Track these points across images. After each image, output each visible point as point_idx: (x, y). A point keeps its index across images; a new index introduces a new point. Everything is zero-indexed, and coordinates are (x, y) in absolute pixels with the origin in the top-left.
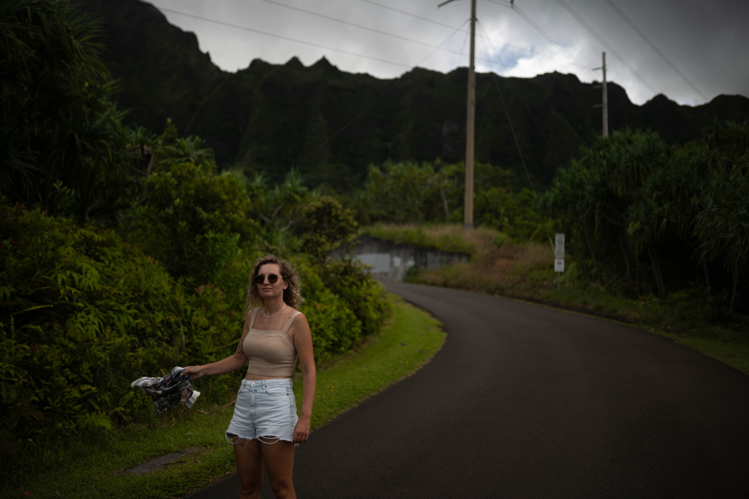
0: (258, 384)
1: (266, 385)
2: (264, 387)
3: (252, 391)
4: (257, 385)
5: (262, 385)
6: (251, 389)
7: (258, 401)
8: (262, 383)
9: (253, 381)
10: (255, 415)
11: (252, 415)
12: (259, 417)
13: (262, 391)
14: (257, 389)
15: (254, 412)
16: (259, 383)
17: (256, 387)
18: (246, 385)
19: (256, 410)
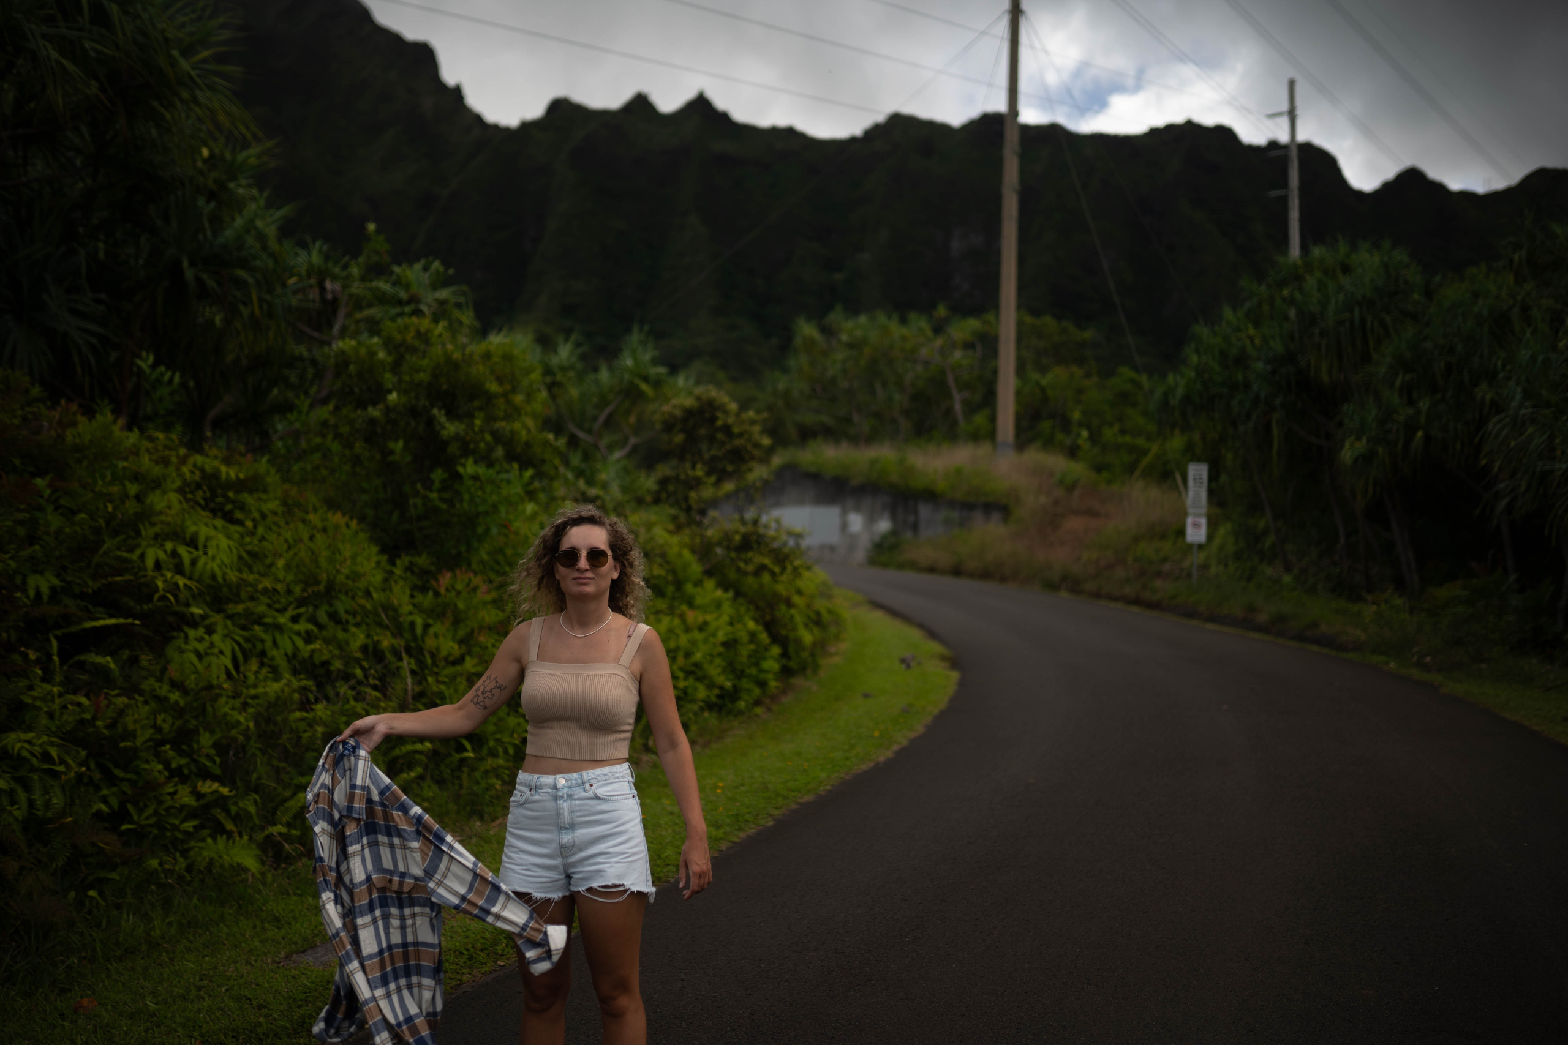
0: (574, 782)
1: (591, 781)
2: (587, 786)
3: (562, 797)
4: (571, 784)
5: (583, 783)
6: (560, 794)
7: (577, 817)
8: (582, 778)
9: (558, 776)
10: (573, 846)
11: (566, 847)
12: (581, 850)
13: (584, 794)
14: (572, 793)
15: (570, 841)
16: (575, 780)
17: (570, 788)
18: (541, 785)
19: (573, 835)
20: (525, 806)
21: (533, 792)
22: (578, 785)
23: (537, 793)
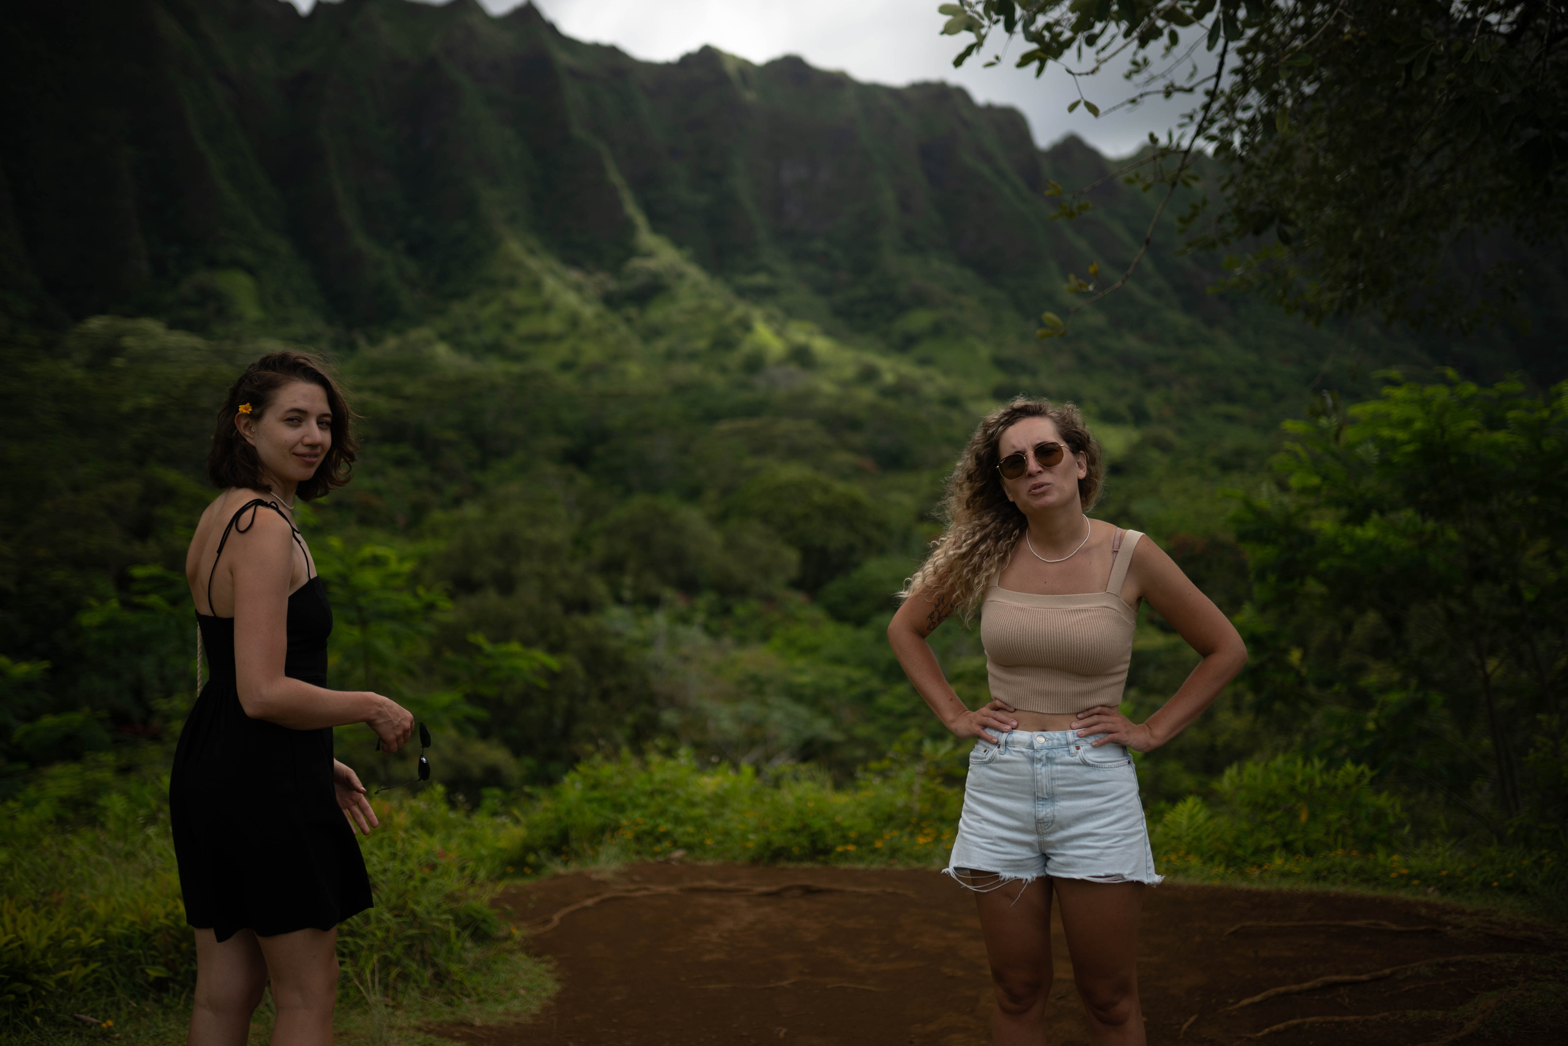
0: (1055, 742)
1: (1078, 743)
2: (1073, 749)
3: (1040, 760)
4: (1053, 744)
5: (1068, 744)
6: (1038, 756)
7: (1058, 786)
8: (1065, 737)
9: (1036, 734)
10: (1054, 821)
11: (1044, 822)
12: (1063, 827)
13: (1068, 758)
14: (1053, 756)
15: (1050, 815)
16: (1058, 739)
17: (1050, 749)
18: (1013, 742)
19: (1052, 808)
20: (991, 765)
21: (1002, 749)
22: (1060, 746)
23: (1008, 751)
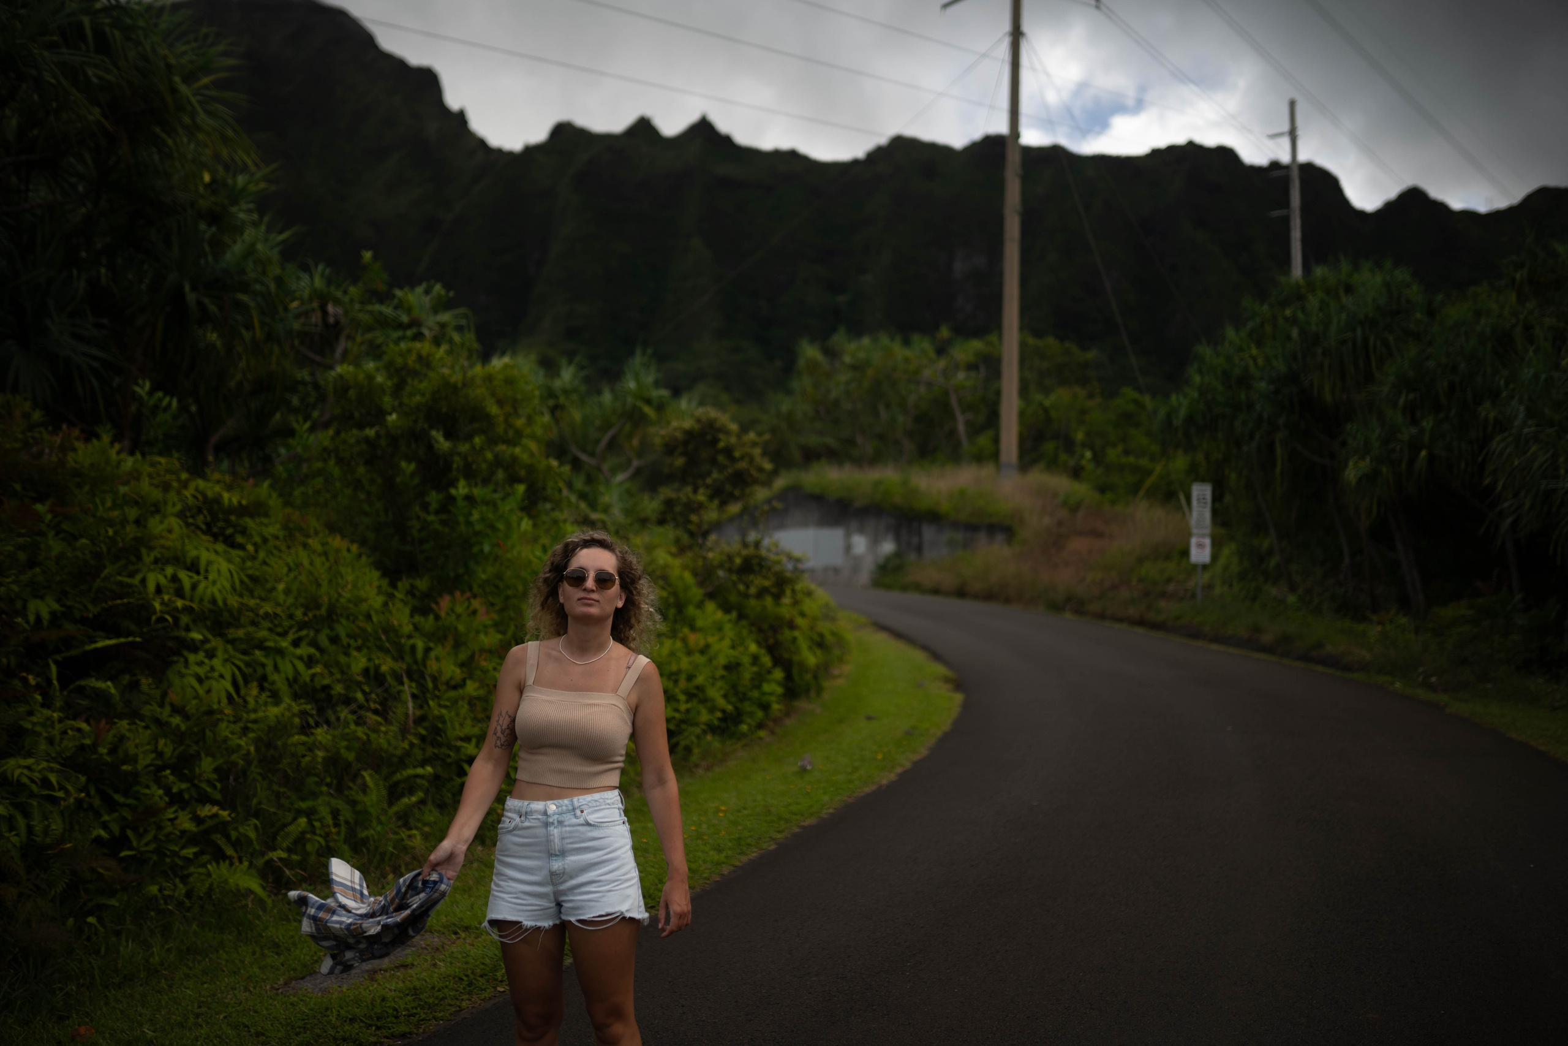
0: (564, 808)
1: (582, 807)
2: (578, 812)
3: (553, 823)
4: (562, 810)
5: (574, 809)
6: (551, 820)
7: (567, 844)
8: (573, 805)
9: (549, 802)
10: (564, 873)
11: (557, 875)
12: (572, 878)
13: (574, 821)
14: (563, 819)
15: (561, 868)
16: (566, 806)
17: (560, 814)
18: (531, 812)
19: (563, 862)
20: (515, 832)
21: (523, 818)
22: (569, 811)
23: (527, 820)
